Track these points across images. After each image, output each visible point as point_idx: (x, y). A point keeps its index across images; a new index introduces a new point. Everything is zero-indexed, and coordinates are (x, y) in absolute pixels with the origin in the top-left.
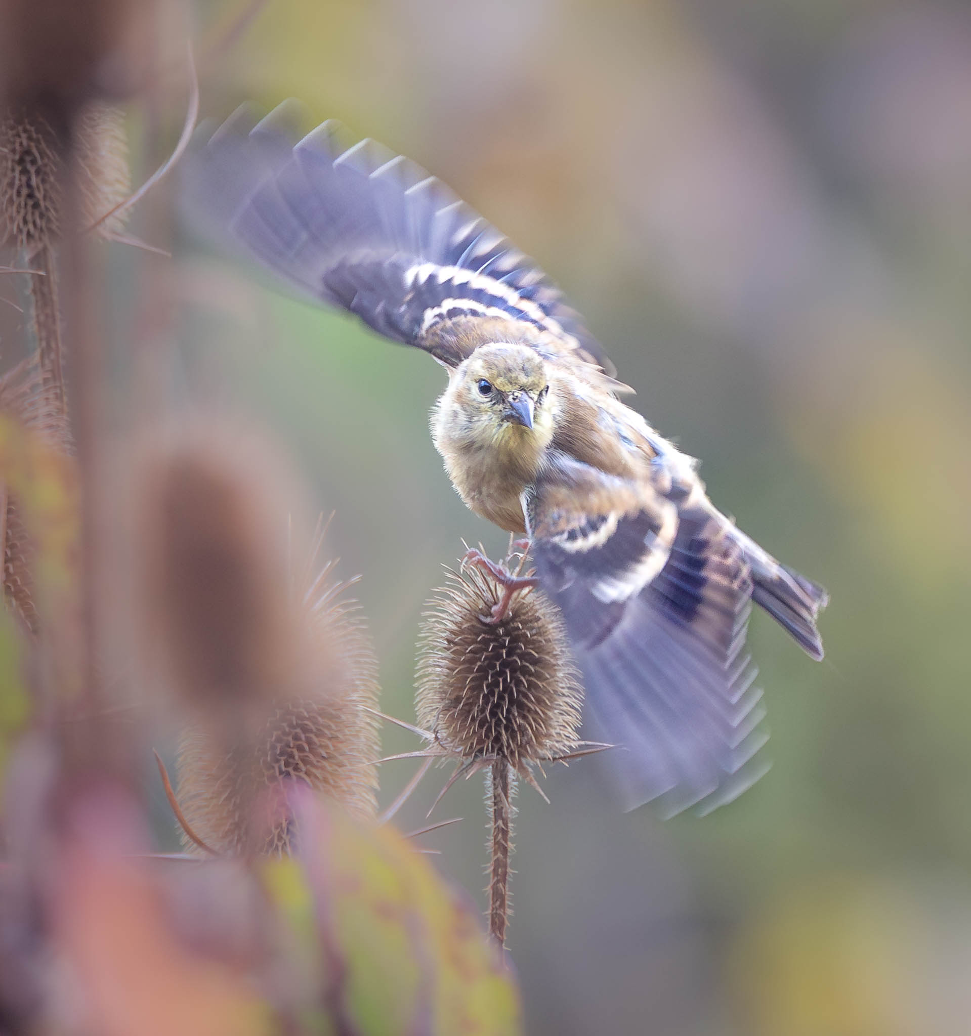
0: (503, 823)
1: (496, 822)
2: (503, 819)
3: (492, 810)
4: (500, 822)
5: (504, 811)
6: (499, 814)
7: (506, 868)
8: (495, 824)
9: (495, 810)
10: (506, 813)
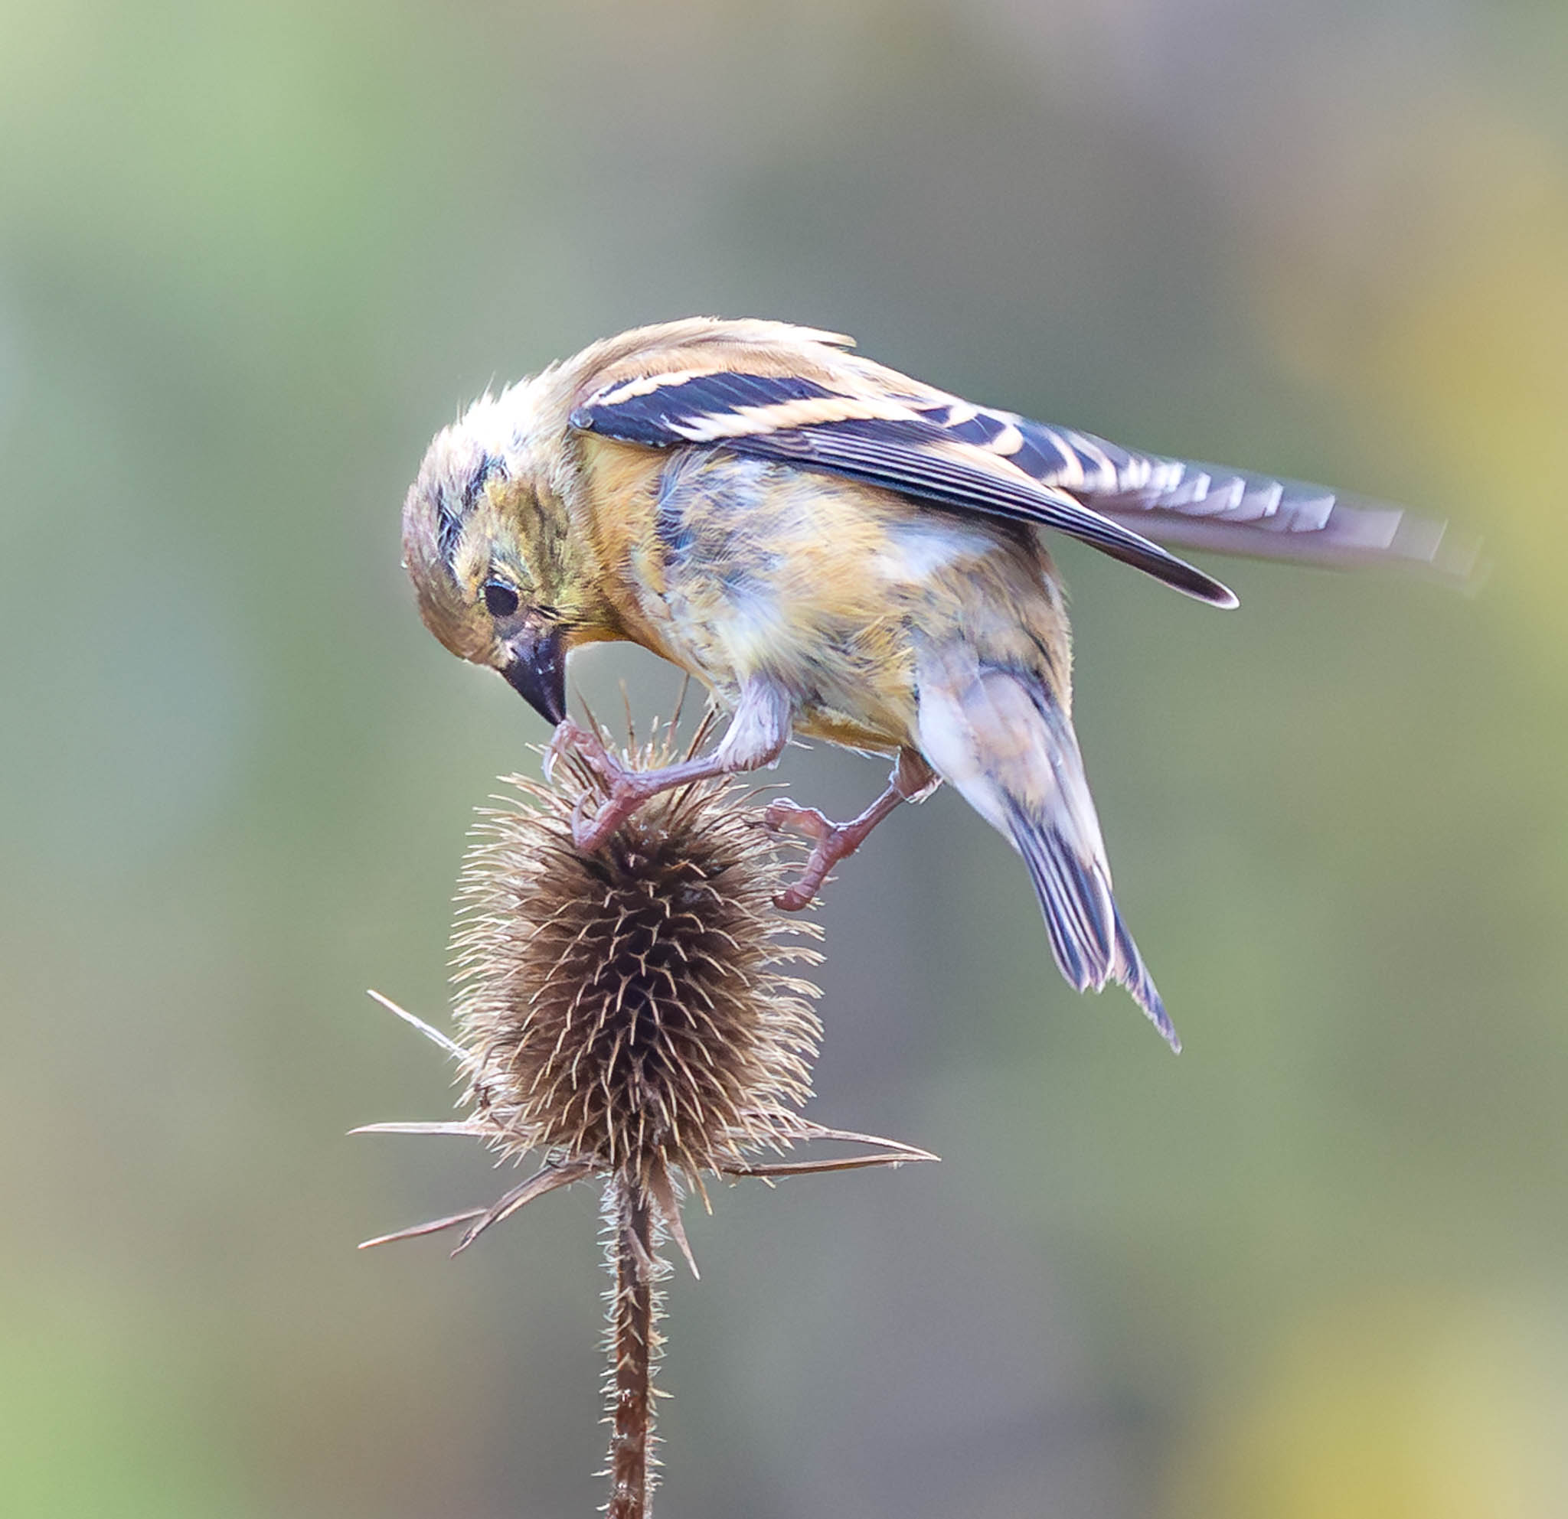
0: (636, 1294)
1: (622, 1288)
2: (635, 1284)
3: (614, 1261)
4: (629, 1291)
5: (637, 1268)
6: (628, 1269)
7: (645, 1388)
8: (621, 1291)
9: (621, 1261)
10: (643, 1272)
